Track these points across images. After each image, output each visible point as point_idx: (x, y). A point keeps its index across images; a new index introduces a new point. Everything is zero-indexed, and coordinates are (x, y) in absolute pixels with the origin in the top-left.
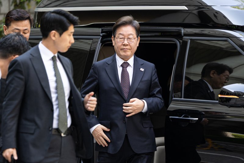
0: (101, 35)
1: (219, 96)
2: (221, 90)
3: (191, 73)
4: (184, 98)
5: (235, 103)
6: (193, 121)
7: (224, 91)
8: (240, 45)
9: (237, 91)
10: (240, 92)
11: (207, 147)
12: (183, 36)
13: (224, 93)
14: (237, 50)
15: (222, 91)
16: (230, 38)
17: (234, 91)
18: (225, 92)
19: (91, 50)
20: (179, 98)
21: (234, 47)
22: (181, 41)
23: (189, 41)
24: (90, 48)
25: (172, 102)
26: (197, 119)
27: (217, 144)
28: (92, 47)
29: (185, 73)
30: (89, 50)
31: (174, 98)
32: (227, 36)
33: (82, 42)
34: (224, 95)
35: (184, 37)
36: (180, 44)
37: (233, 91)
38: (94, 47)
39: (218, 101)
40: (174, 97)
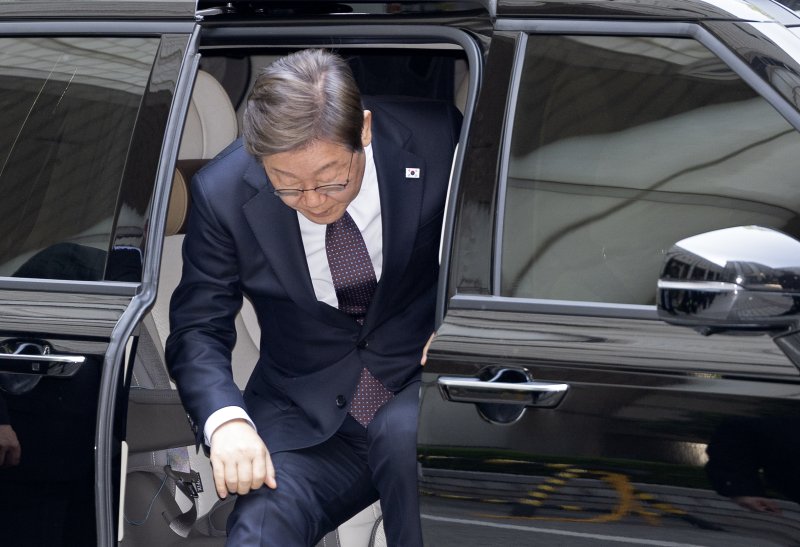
0: (199, 15)
1: (663, 284)
2: (668, 259)
3: (533, 180)
4: (502, 295)
5: (732, 317)
6: (541, 396)
7: (680, 263)
8: (750, 54)
9: (739, 263)
10: (753, 267)
11: (608, 512)
12: (495, 19)
13: (682, 269)
14: (736, 75)
15: (672, 261)
16: (706, 23)
17: (728, 263)
18: (687, 267)
19: (153, 89)
20: (481, 291)
21: (722, 62)
22: (487, 40)
23: (524, 39)
24: (145, 84)
25: (449, 312)
26: (563, 387)
27: (656, 497)
28: (155, 80)
29: (508, 178)
30: (142, 92)
31: (457, 297)
32: (693, 15)
33: (93, 52)
34: (684, 278)
35: (502, 22)
36: (483, 52)
37: (722, 263)
38: (165, 79)
39: (654, 308)
40: (462, 291)
